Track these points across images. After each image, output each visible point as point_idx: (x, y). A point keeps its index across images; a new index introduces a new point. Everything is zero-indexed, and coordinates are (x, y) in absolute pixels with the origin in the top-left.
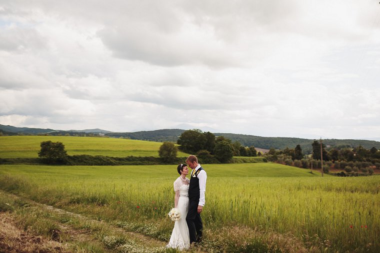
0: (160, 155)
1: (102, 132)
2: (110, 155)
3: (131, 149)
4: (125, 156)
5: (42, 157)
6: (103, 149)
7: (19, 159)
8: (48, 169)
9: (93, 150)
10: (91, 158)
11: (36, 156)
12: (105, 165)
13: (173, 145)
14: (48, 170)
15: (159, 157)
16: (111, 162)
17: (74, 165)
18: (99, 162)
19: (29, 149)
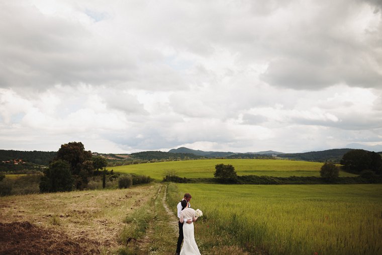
0: (321, 175)
1: (275, 153)
2: (274, 175)
3: (294, 169)
4: (288, 176)
5: (217, 177)
6: (269, 170)
7: (199, 179)
8: (221, 187)
9: (260, 171)
10: (257, 178)
11: (212, 176)
12: (270, 184)
13: (335, 166)
14: (219, 189)
15: (321, 177)
16: (275, 181)
17: (243, 184)
18: (264, 181)
19: (208, 171)
